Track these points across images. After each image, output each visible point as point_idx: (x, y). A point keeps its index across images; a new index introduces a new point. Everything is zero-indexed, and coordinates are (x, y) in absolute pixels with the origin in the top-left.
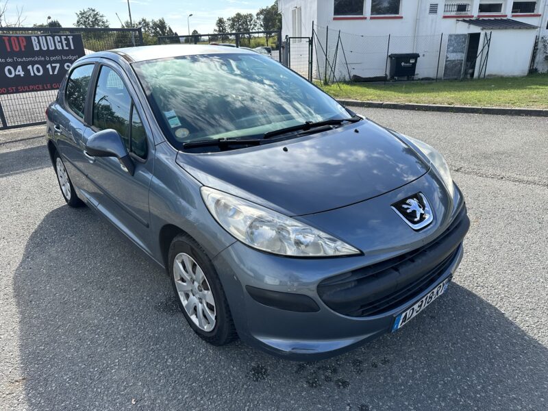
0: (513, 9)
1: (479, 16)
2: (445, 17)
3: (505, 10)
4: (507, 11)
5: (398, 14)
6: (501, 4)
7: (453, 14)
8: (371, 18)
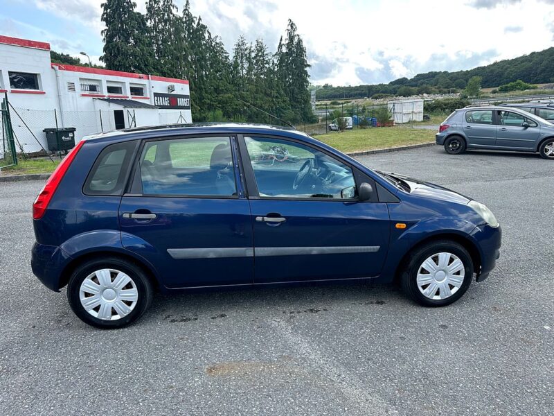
0: (131, 91)
1: (109, 96)
2: (83, 95)
3: (125, 92)
4: (127, 93)
5: (38, 89)
6: (121, 88)
7: (87, 93)
8: (13, 92)
